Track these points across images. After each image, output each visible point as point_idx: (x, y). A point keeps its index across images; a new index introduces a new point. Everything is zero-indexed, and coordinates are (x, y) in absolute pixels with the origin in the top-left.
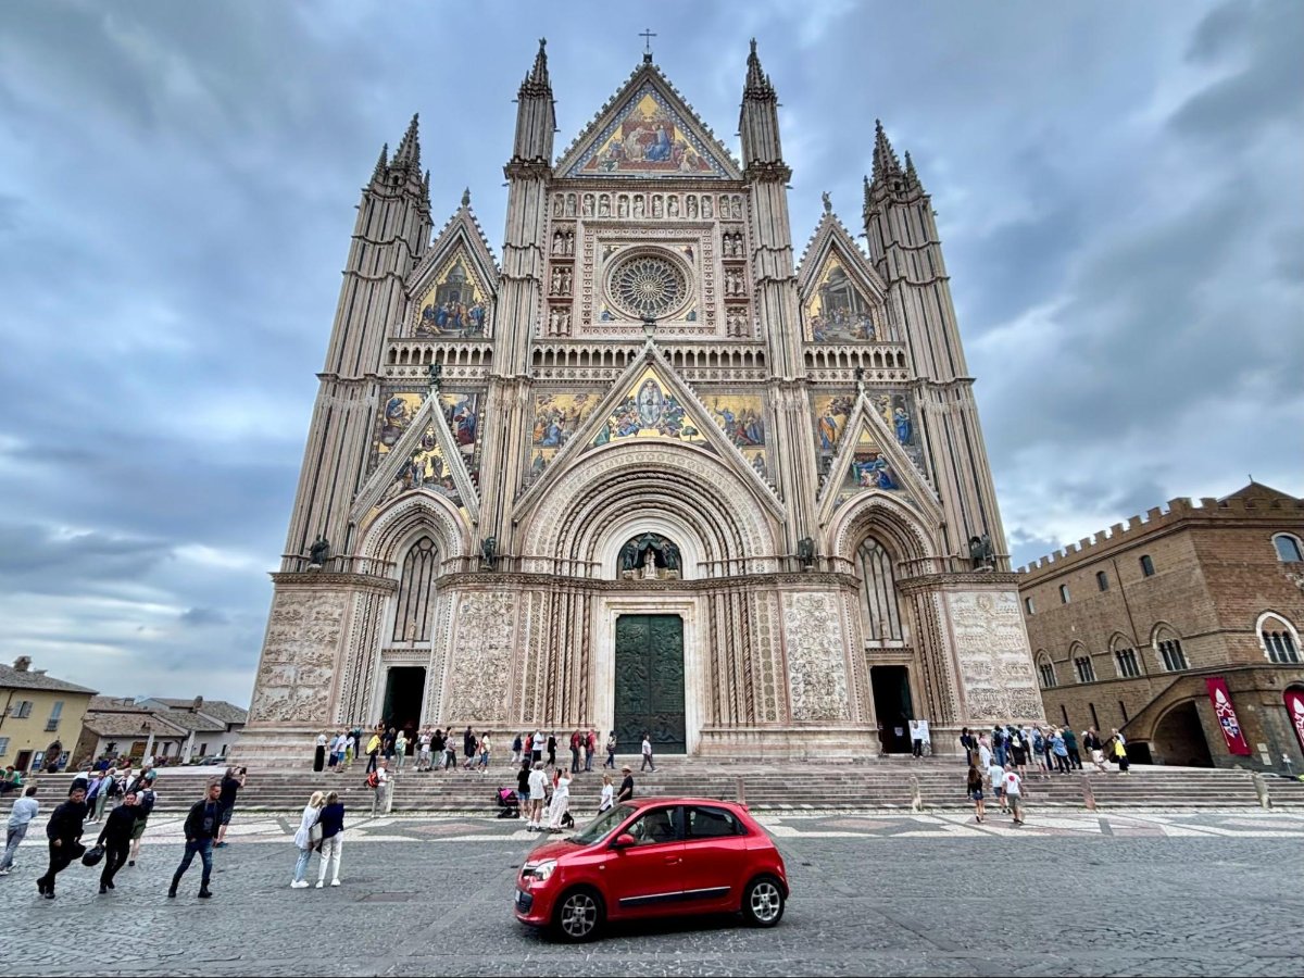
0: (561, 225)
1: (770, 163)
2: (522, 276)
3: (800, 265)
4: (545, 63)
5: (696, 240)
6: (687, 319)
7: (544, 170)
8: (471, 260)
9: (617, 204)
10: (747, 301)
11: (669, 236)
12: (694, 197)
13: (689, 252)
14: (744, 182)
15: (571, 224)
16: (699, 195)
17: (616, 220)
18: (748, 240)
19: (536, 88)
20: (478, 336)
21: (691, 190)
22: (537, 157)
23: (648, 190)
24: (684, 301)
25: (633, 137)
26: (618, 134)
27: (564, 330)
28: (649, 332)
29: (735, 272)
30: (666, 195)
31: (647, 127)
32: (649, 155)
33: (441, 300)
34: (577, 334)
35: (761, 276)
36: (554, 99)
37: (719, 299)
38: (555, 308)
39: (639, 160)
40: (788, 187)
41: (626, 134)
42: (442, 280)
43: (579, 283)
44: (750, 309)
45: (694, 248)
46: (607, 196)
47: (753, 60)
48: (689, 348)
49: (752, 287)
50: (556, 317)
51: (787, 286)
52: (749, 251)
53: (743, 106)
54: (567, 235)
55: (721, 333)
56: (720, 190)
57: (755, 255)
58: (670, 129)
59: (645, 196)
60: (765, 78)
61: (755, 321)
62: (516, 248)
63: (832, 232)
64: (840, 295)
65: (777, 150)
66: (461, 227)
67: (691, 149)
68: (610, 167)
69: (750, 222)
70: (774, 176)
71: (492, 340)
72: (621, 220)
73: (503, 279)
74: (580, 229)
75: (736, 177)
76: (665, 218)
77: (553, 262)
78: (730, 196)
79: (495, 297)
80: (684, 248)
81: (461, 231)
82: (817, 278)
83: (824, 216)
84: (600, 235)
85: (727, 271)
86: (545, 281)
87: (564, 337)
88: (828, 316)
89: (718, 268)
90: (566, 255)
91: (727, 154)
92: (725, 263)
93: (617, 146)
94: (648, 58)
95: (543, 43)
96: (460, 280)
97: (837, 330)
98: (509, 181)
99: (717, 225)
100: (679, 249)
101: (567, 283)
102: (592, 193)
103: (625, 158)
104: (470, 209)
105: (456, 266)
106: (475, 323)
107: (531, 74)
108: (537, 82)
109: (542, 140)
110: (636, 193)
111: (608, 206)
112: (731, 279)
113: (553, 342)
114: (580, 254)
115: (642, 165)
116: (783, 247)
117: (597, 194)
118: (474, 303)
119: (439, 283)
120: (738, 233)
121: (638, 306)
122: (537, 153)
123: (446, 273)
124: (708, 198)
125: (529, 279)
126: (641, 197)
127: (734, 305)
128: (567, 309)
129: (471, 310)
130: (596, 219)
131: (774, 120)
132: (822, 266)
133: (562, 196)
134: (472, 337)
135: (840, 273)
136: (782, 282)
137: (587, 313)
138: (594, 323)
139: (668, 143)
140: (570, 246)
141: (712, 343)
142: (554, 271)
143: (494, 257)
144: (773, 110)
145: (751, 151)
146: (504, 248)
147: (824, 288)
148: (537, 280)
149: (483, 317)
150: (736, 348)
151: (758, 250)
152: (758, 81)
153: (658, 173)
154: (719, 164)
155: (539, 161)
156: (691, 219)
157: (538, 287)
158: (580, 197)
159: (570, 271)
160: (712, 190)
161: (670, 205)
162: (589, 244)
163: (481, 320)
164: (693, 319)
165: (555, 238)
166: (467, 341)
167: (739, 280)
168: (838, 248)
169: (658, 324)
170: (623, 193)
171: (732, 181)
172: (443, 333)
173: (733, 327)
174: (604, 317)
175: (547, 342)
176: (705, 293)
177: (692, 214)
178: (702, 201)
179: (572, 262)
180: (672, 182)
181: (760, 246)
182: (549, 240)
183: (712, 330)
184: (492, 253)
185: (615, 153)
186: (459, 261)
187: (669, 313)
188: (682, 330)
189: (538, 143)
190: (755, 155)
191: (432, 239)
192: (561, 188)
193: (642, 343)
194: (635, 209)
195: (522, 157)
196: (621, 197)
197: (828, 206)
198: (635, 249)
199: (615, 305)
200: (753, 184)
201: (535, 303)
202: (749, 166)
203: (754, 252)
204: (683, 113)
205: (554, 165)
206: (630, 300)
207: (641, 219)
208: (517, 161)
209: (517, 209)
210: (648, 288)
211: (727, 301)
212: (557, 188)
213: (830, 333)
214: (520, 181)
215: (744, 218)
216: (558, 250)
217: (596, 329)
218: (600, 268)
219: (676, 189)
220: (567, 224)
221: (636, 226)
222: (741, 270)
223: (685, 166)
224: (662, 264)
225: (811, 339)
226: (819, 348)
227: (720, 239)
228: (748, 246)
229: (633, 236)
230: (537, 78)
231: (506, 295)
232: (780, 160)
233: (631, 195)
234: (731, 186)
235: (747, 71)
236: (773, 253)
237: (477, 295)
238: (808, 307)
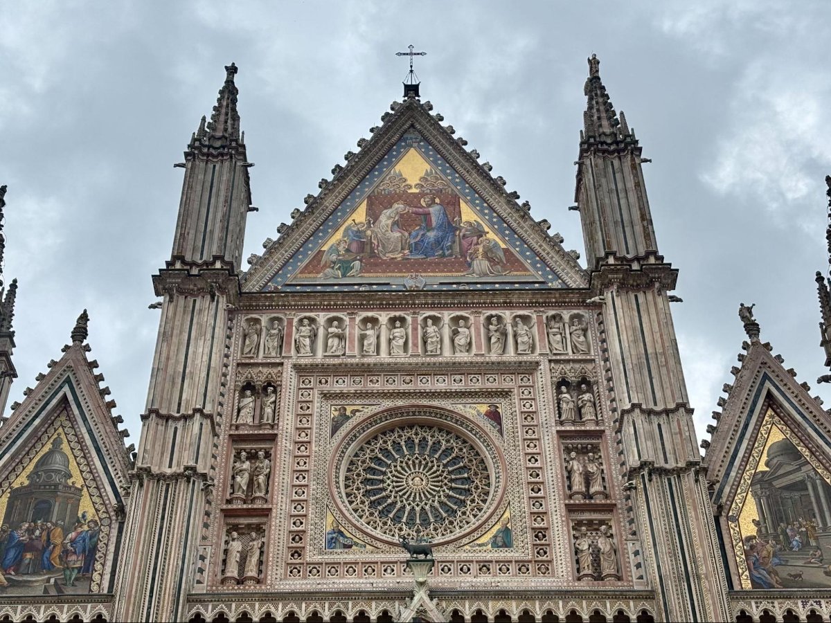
0: (255, 371)
1: (637, 259)
2: (174, 469)
3: (708, 437)
4: (234, 101)
5: (505, 394)
6: (495, 544)
7: (227, 280)
8: (80, 442)
9: (357, 332)
10: (610, 508)
11: (456, 387)
12: (499, 318)
13: (495, 416)
14: (590, 291)
15: (274, 371)
16: (507, 315)
17: (356, 361)
18: (603, 389)
19: (218, 144)
20: (81, 590)
21: (492, 305)
22: (216, 258)
23: (415, 308)
24: (488, 508)
25: (386, 218)
26: (360, 215)
27: (251, 571)
28: (419, 574)
29: (583, 451)
30: (447, 316)
31: (411, 200)
32: (415, 248)
33: (15, 518)
34: (279, 580)
35: (633, 461)
36: (249, 161)
37: (555, 506)
38: (235, 527)
39: (399, 256)
40: (674, 299)
41: (373, 215)
42: (22, 480)
43: (283, 478)
44: (618, 524)
45: (503, 407)
46: (339, 320)
47: (594, 87)
48: (501, 605)
49: (617, 481)
50: (236, 546)
51: (688, 480)
52: (607, 414)
53: (580, 164)
54: (265, 389)
55: (562, 574)
56: (547, 305)
57: (621, 421)
58: (452, 204)
59: (409, 319)
60: (618, 116)
61: (630, 547)
62: (168, 418)
63: (766, 377)
64: (796, 495)
65: (649, 235)
66: (68, 381)
67: (491, 235)
68: (346, 267)
69: (606, 360)
70: (644, 280)
71: (109, 598)
72: (366, 360)
73: (139, 477)
74: (289, 378)
75: (575, 281)
76: (447, 354)
77: (235, 439)
78: (566, 315)
79: (121, 511)
80: (484, 409)
81: (66, 389)
82: (746, 460)
83: (746, 346)
84: (326, 388)
85: (568, 450)
86: (219, 477)
87: (251, 587)
88: (776, 538)
89: (549, 445)
90: (260, 426)
91: (556, 242)
92: (562, 435)
93: (359, 234)
94: (412, 90)
95: (232, 70)
96: (56, 478)
97: (797, 564)
98: (161, 299)
99: (544, 366)
100: (474, 411)
101: (261, 478)
102: (312, 314)
103: (373, 255)
104: (87, 348)
105: (51, 452)
106: (76, 561)
107: (209, 120)
108: (219, 134)
109: (226, 229)
110: (393, 314)
111: (341, 337)
112: (576, 466)
113: (228, 599)
114: (287, 423)
115: (404, 266)
116: (672, 406)
117: (322, 317)
118: (79, 522)
119: (16, 485)
120: (584, 380)
121: (397, 519)
122: (215, 251)
123: (31, 467)
124: (525, 319)
125: (190, 474)
126: (402, 320)
127: (586, 516)
128: (259, 529)
129: (72, 535)
130: (319, 357)
131: (639, 185)
132: (754, 439)
133: (257, 321)
134: (69, 591)
135: (787, 450)
136: (679, 472)
137: (298, 536)
138: (311, 556)
139: (450, 227)
140: (269, 410)
141: (546, 595)
142: (238, 457)
143: (125, 434)
144: (636, 169)
145: (599, 236)
146: (144, 418)
147: (762, 483)
148: (204, 476)
149: (94, 549)
150: (596, 605)
151: (624, 412)
152: (605, 123)
153: (433, 279)
154: (543, 260)
155: (218, 265)
156: (494, 357)
157: (207, 490)
158: (290, 322)
159: (268, 455)
160: (531, 305)
161: (456, 333)
162: (305, 405)
163: (91, 556)
164: (507, 544)
165: (242, 395)
166: (60, 599)
167: (592, 468)
168: (781, 406)
169: (437, 555)
170: (370, 314)
171: (569, 290)
172: (13, 584)
173: (587, 560)
174: (332, 543)
175: (215, 597)
176: (526, 492)
177: (496, 348)
178: (515, 325)
179: (273, 438)
180: (456, 293)
181: (628, 406)
182: (231, 399)
183: (545, 567)
184: (121, 427)
185: (354, 247)
186: (57, 443)
187: (458, 533)
188: (485, 566)
189: (217, 234)
190: (607, 244)
191: (10, 403)
192: (257, 309)
193: (405, 596)
194: (390, 341)
195: (188, 258)
196: (366, 321)
197: (752, 328)
198: (391, 412)
199: (353, 517)
200: (608, 296)
201: (197, 520)
202: (598, 264)
203: (617, 415)
204: (474, 178)
205: (245, 267)
206: (383, 508)
207: (401, 358)
208: (178, 265)
209: (174, 348)
210: (417, 482)
211: (570, 509)
212: (250, 308)
213: (784, 572)
214: (181, 300)
215: (595, 353)
216: (246, 417)
217: (315, 568)
218: (324, 447)
219: (465, 306)
220: (265, 370)
221: (391, 370)
222: (595, 449)
223: (481, 264)
224: (442, 438)
225: (747, 585)
226: (765, 605)
227: (550, 393)
228: (606, 404)
229: (390, 387)
230: (221, 127)
231: (139, 505)
232: (655, 253)
233: (384, 317)
234: (565, 296)
235: (585, 107)
236: (655, 420)
237: (86, 507)
238: (735, 519)
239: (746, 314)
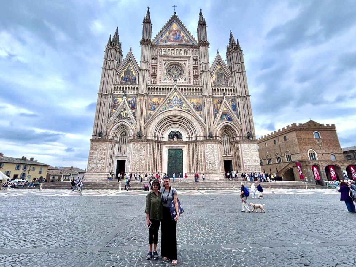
0: (154, 56)
1: (205, 41)
2: (145, 69)
3: (211, 67)
4: (149, 14)
5: (186, 61)
6: (184, 80)
7: (150, 43)
8: (132, 65)
9: (167, 51)
10: (198, 76)
11: (180, 59)
12: (186, 50)
13: (185, 64)
14: (198, 46)
15: (156, 56)
16: (187, 49)
17: (167, 55)
18: (199, 60)
19: (147, 21)
20: (135, 84)
21: (185, 48)
22: (148, 39)
23: (175, 48)
24: (183, 76)
25: (171, 34)
26: (167, 33)
27: (155, 82)
28: (175, 83)
29: (195, 69)
30: (179, 49)
31: (175, 31)
32: (175, 39)
33: (125, 75)
34: (158, 83)
35: (202, 70)
36: (152, 24)
37: (192, 75)
38: (153, 77)
39: (173, 40)
40: (209, 48)
41: (169, 34)
42: (126, 70)
43: (158, 71)
44: (199, 78)
45: (186, 63)
46: (165, 49)
47: (201, 14)
48: (185, 87)
49: (200, 72)
50: (153, 79)
51: (208, 72)
52: (199, 64)
53: (198, 26)
54: (155, 59)
55: (192, 84)
56: (192, 48)
57: (200, 65)
58: (180, 32)
59: (174, 49)
60: (204, 19)
61: (200, 81)
62: (143, 62)
63: (219, 59)
64: (220, 75)
65: (206, 38)
66: (130, 57)
67: (185, 37)
68: (166, 42)
69: (199, 56)
70: (205, 45)
71: (138, 85)
72: (168, 55)
73: (140, 70)
74: (158, 57)
75: (196, 45)
76: (179, 55)
77: (152, 65)
78: (195, 50)
79: (138, 74)
80: (183, 62)
81: (130, 58)
82: (215, 70)
83: (217, 55)
84: (163, 59)
85: (194, 68)
86: (150, 70)
87: (155, 84)
88: (217, 80)
89: (192, 68)
90: (155, 64)
91: (194, 39)
92: (193, 66)
93: (167, 36)
94: (175, 13)
95: (149, 8)
96: (130, 70)
97: (219, 83)
98: (141, 45)
99: (191, 57)
100: (182, 63)
101: (156, 71)
102: (161, 48)
103: (169, 40)
104: (132, 52)
105: (129, 66)
106: (134, 80)
107: (146, 17)
108: (147, 19)
109: (149, 35)
110: (172, 48)
111: (165, 52)
112: (195, 70)
113: (152, 85)
114: (158, 64)
115: (173, 41)
116: (207, 63)
117: (163, 49)
118: (133, 75)
119: (125, 71)
120: (196, 59)
121: (172, 77)
122: (148, 38)
123: (126, 68)
124: (189, 50)
125: (147, 70)
126: (173, 49)
127: (195, 77)
128: (156, 77)
129: (133, 77)
130: (162, 55)
131: (206, 30)
132: (216, 67)
133: (154, 49)
134: (133, 84)
135: (220, 69)
136: (207, 71)
137: (160, 78)
138: (162, 81)
139: (180, 36)
140: (156, 62)
141: (190, 86)
142: (152, 68)
143: (138, 64)
144: (205, 27)
145: (200, 38)
146: (140, 62)
147: (217, 73)
148: (148, 70)
149: (136, 79)
150: (196, 87)
151: (201, 63)
152: (202, 20)
153: (177, 44)
154: (192, 41)
155: (148, 40)
156: (185, 55)
157: (149, 72)
158: (158, 49)
159: (156, 68)
160: (190, 48)
161: (180, 52)
162: (161, 61)
163: (135, 80)
164: (186, 80)
165: (152, 60)
166: (132, 85)
167: (196, 71)
168: (220, 63)
169: (177, 81)
170: (169, 48)
171: (195, 46)
172: (126, 83)
173: (195, 82)
174: (164, 79)
175: (151, 85)
176: (188, 74)
177: (185, 54)
178: (188, 51)
179: (157, 66)
180: (180, 46)
181: (202, 62)
182: (151, 60)
183: (190, 83)
184: (137, 63)
185: (167, 38)
186: (129, 65)
187: (180, 79)
188: (183, 83)
189: (148, 35)
190: (201, 39)
191: (123, 59)
192: (154, 47)
193: (174, 86)
194: (172, 52)
195: (144, 39)
196: (168, 49)
197: (218, 53)
198: (172, 63)
199: (167, 76)
200: (200, 47)
201: (148, 76)
202: (199, 42)
203: (200, 64)
204: (183, 28)
205: (152, 41)
206: (171, 75)
207: (173, 55)
208: (143, 40)
209: (143, 52)
210: (175, 72)
211: (194, 76)
212: (153, 47)
213: (218, 84)
214: (144, 45)
215: (198, 55)
216: (153, 62)
217: (163, 82)
218: (163, 67)
219: (182, 48)
220: (155, 56)
221: (172, 57)
222: (197, 68)
223: (184, 42)
224: (178, 66)
225: (213, 85)
226: (215, 88)
227: (192, 60)
228: (199, 62)
229: (171, 59)
230: (147, 18)
231: (141, 74)
232: (207, 41)
233: (171, 49)
234: (195, 47)
235: (199, 17)
236: (205, 64)
237: (134, 74)
238: (213, 78)
239: (217, 50)
